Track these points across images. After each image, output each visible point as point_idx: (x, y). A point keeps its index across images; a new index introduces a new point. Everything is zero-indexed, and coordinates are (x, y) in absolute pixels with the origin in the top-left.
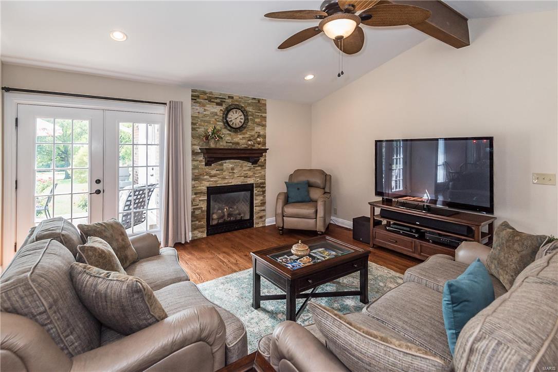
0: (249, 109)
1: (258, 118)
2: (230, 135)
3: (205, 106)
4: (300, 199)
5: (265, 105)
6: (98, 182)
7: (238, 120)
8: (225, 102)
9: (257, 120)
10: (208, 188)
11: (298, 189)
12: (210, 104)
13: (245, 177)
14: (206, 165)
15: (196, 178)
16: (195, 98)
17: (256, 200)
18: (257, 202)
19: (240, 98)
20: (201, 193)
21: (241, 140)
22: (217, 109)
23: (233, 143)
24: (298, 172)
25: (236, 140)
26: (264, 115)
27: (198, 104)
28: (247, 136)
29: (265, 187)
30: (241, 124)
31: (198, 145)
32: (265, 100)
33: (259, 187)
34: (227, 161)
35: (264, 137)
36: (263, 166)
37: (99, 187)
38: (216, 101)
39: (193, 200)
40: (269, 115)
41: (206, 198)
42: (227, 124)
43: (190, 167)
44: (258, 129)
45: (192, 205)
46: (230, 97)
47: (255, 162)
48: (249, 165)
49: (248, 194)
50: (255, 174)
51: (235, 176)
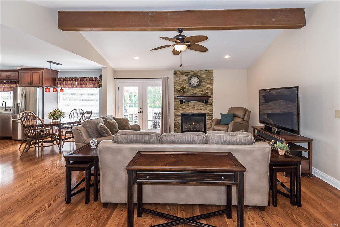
0: (203, 76)
1: (208, 80)
2: (192, 89)
5: (213, 73)
6: (141, 108)
7: (196, 82)
8: (189, 74)
9: (208, 81)
10: (181, 113)
11: (226, 117)
12: (181, 76)
13: (201, 110)
14: (180, 103)
15: (175, 109)
16: (175, 74)
17: (207, 122)
18: (208, 123)
19: (197, 71)
20: (178, 116)
21: (198, 92)
22: (186, 78)
23: (194, 93)
24: (231, 109)
25: (195, 92)
26: (212, 78)
27: (176, 77)
28: (202, 89)
29: (213, 116)
30: (197, 84)
31: (177, 94)
32: (213, 70)
33: (209, 115)
34: (191, 102)
35: (212, 90)
36: (212, 105)
37: (141, 110)
38: (185, 74)
39: (175, 119)
40: (215, 78)
41: (180, 118)
42: (190, 85)
43: (173, 104)
44: (208, 86)
45: (174, 121)
46: (192, 72)
47: (206, 103)
48: (203, 104)
49: (203, 118)
50: (207, 108)
51: (195, 109)
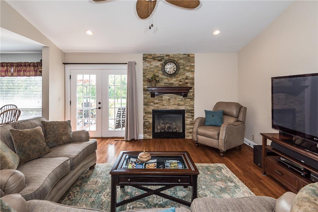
0: (181, 61)
2: (167, 78)
3: (151, 63)
4: (213, 123)
5: (194, 57)
7: (172, 69)
8: (163, 59)
9: (187, 68)
10: (153, 110)
11: (213, 116)
12: (153, 61)
13: (178, 105)
14: (151, 97)
15: (145, 104)
16: (145, 59)
17: (187, 120)
18: (187, 122)
19: (174, 55)
20: (149, 113)
21: (175, 82)
22: (159, 64)
23: (170, 84)
25: (171, 82)
26: (192, 64)
27: (146, 62)
28: (179, 79)
29: (193, 113)
30: (174, 72)
31: (147, 85)
32: (194, 54)
34: (165, 95)
35: (193, 79)
36: (192, 99)
37: (100, 105)
38: (158, 59)
39: (144, 116)
40: (196, 65)
41: (152, 116)
42: (164, 73)
43: (143, 98)
44: (188, 74)
45: (144, 120)
46: (166, 55)
47: (185, 96)
48: (181, 98)
49: (181, 116)
50: (186, 103)
51: (171, 104)
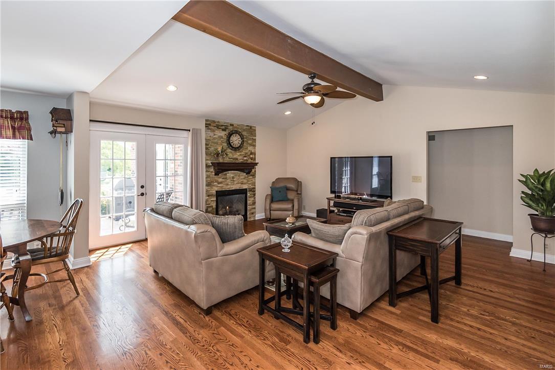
0: (244, 133)
1: (250, 140)
2: (231, 152)
3: (214, 132)
4: (281, 199)
5: (255, 130)
6: (142, 187)
7: (237, 141)
8: (228, 128)
9: (250, 142)
10: (216, 191)
11: (280, 192)
12: (218, 130)
13: (242, 184)
14: (215, 175)
15: (208, 185)
16: (208, 126)
17: (249, 200)
18: (250, 202)
19: (238, 125)
20: (212, 195)
21: (239, 157)
22: (223, 134)
23: (234, 159)
24: (278, 180)
25: (235, 156)
26: (254, 138)
27: (209, 130)
28: (243, 153)
29: (255, 191)
30: (239, 145)
31: (210, 160)
32: (255, 127)
33: (251, 191)
34: (229, 172)
35: (255, 154)
36: (254, 176)
37: (143, 191)
38: (221, 127)
39: (207, 201)
40: (258, 138)
41: (215, 199)
42: (229, 145)
43: (205, 176)
44: (250, 148)
45: (206, 204)
46: (231, 125)
47: (248, 173)
48: (244, 175)
49: (244, 196)
50: (248, 181)
51: (235, 182)
